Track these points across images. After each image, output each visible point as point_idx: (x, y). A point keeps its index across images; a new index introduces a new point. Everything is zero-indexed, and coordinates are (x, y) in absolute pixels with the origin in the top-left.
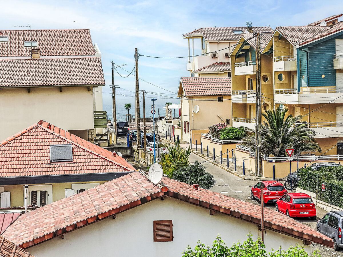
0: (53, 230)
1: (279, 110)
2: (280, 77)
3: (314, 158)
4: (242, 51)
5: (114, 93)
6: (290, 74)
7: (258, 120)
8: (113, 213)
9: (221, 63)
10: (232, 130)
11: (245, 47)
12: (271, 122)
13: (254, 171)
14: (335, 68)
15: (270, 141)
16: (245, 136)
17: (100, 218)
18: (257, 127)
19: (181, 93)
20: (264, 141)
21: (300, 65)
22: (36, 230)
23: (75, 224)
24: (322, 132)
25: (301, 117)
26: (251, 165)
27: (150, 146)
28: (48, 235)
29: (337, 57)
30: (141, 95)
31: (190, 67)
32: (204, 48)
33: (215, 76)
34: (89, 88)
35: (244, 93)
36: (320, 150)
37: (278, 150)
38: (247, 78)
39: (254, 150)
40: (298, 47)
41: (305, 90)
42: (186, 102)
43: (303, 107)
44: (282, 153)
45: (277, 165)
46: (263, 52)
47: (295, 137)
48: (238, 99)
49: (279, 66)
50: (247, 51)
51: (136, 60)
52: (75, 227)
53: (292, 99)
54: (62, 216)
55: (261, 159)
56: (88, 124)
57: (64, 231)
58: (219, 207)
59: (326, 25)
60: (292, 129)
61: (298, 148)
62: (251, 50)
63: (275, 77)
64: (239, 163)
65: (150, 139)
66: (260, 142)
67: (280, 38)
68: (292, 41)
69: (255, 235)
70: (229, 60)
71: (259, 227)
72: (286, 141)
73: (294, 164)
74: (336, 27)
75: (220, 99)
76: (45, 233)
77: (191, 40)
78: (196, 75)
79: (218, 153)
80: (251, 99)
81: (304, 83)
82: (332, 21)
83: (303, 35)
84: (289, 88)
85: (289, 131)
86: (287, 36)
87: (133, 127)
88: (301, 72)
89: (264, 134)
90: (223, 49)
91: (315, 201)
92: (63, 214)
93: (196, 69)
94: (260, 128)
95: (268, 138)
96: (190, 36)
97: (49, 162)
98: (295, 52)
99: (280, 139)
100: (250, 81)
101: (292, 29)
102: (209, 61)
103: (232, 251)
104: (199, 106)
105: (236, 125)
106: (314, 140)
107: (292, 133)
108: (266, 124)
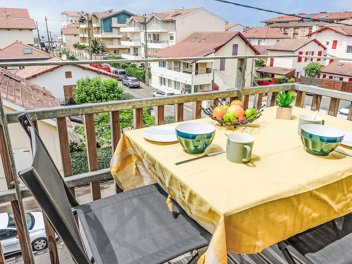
0: (32, 75)
1: (96, 39)
2: (95, 29)
3: (108, 54)
4: (82, 20)
5: (38, 32)
6: (98, 28)
7: (89, 42)
8: (52, 69)
9: (74, 24)
10: (81, 46)
11: (83, 19)
12: (94, 43)
13: (89, 59)
14: (112, 27)
15: (94, 49)
16: (85, 47)
17: (48, 71)
18: (89, 44)
19: (62, 34)
20: (92, 49)
21: (101, 25)
22: (26, 75)
23: (40, 73)
24: (109, 47)
25: (102, 41)
26: (88, 56)
27: (54, 50)
28: (31, 77)
29: (112, 23)
30: (49, 33)
31: (63, 25)
32: (68, 18)
33: (73, 28)
34: (31, 30)
35: (83, 34)
36: (109, 52)
37: (96, 52)
38: (84, 29)
39: (88, 52)
40: (100, 19)
41: (103, 33)
42: (64, 36)
43: (103, 38)
44: (98, 53)
45: (96, 56)
46: (89, 20)
47: (101, 48)
48: (81, 35)
49: (94, 25)
50: (83, 20)
51: (46, 21)
52: (40, 74)
53: (99, 36)
54: (34, 71)
55: (91, 55)
56: (32, 42)
57: (36, 75)
58: (86, 67)
59: (108, 12)
60: (100, 45)
61: (103, 51)
62: (85, 19)
63: (93, 29)
64: (84, 56)
65: (54, 48)
66: (91, 49)
67: (94, 16)
68: (98, 17)
69: (98, 76)
70: (77, 23)
71: (98, 73)
72: (99, 49)
73: (102, 56)
74: (111, 13)
75: (75, 36)
76: (30, 76)
77: (63, 15)
78: (66, 27)
79: (77, 53)
80: (86, 36)
81: (103, 31)
82: (110, 11)
83: (102, 15)
84: (98, 33)
85: (99, 46)
86: (97, 15)
87: (47, 44)
88: (102, 27)
89: (92, 47)
90: (74, 19)
91: (110, 67)
92: (34, 70)
93: (66, 25)
94: (90, 45)
95: (93, 48)
96: (63, 14)
97: (24, 54)
98: (99, 21)
99: (97, 48)
100: (85, 30)
101: (98, 13)
102: (70, 23)
103: (92, 80)
104: (69, 38)
105: (82, 44)
106: (107, 49)
107: (100, 47)
108: (92, 44)
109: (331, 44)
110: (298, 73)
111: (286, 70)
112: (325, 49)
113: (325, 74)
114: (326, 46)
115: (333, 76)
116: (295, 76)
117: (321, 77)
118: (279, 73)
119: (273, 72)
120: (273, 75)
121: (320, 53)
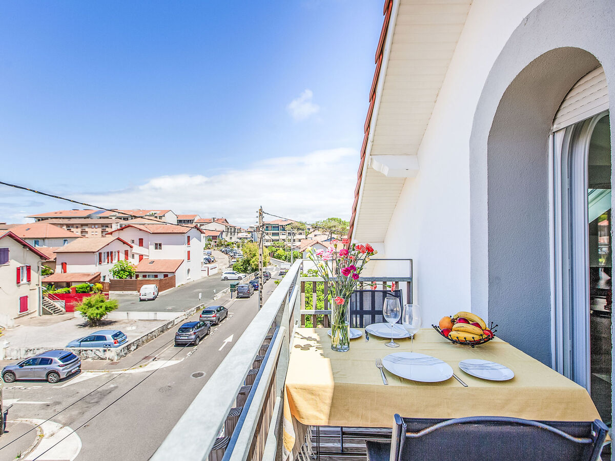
109: (137, 241)
110: (104, 277)
111: (89, 275)
112: (131, 247)
113: (137, 274)
114: (132, 245)
115: (147, 274)
116: (102, 280)
117: (134, 278)
118: (80, 280)
119: (68, 280)
120: (68, 284)
121: (126, 253)
